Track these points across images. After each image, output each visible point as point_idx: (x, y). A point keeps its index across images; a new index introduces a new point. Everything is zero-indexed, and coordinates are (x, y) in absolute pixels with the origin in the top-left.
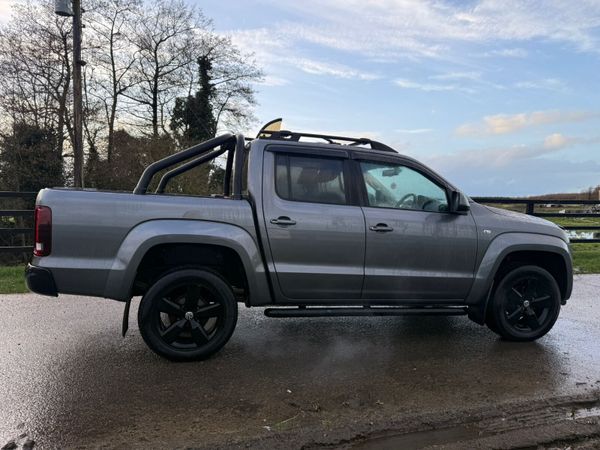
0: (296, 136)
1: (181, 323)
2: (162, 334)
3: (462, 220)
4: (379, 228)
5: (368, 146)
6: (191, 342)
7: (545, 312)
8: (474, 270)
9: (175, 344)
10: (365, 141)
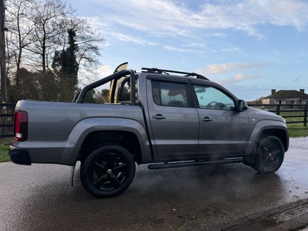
0: (160, 71)
1: (105, 176)
2: (95, 183)
3: (242, 114)
4: (206, 119)
5: (195, 77)
6: (110, 187)
7: (278, 158)
8: (248, 139)
9: (102, 188)
10: (193, 74)
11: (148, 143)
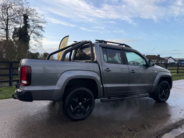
0: (106, 42)
1: (77, 107)
2: (72, 112)
3: (150, 68)
5: (124, 46)
6: (81, 114)
7: (167, 93)
8: (153, 83)
9: (76, 115)
11: (102, 86)
